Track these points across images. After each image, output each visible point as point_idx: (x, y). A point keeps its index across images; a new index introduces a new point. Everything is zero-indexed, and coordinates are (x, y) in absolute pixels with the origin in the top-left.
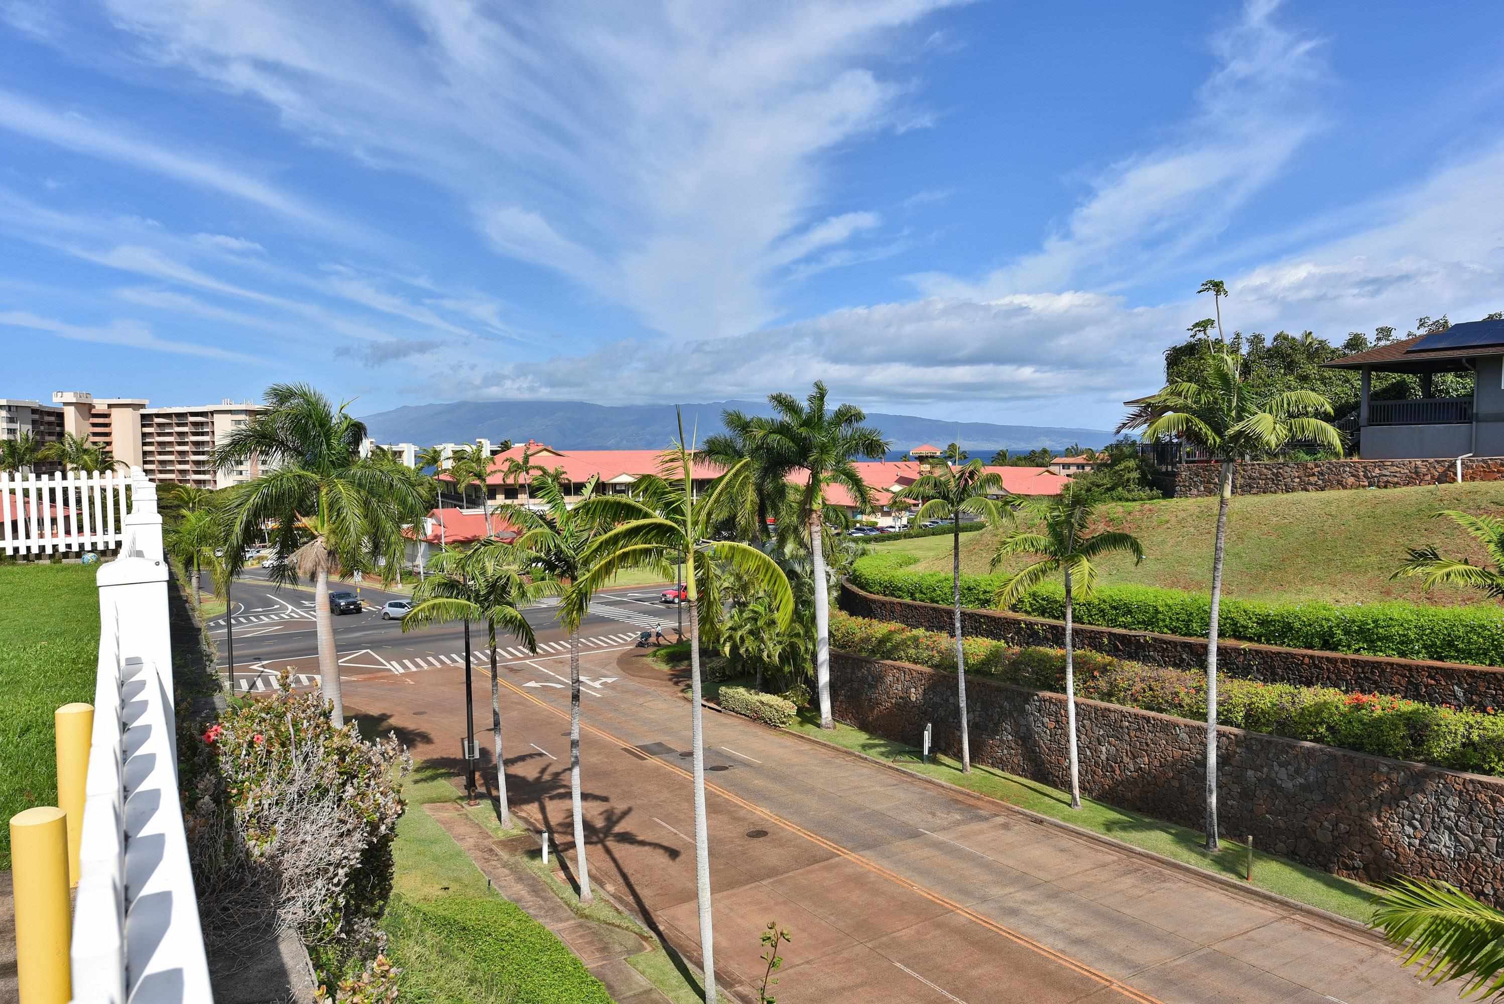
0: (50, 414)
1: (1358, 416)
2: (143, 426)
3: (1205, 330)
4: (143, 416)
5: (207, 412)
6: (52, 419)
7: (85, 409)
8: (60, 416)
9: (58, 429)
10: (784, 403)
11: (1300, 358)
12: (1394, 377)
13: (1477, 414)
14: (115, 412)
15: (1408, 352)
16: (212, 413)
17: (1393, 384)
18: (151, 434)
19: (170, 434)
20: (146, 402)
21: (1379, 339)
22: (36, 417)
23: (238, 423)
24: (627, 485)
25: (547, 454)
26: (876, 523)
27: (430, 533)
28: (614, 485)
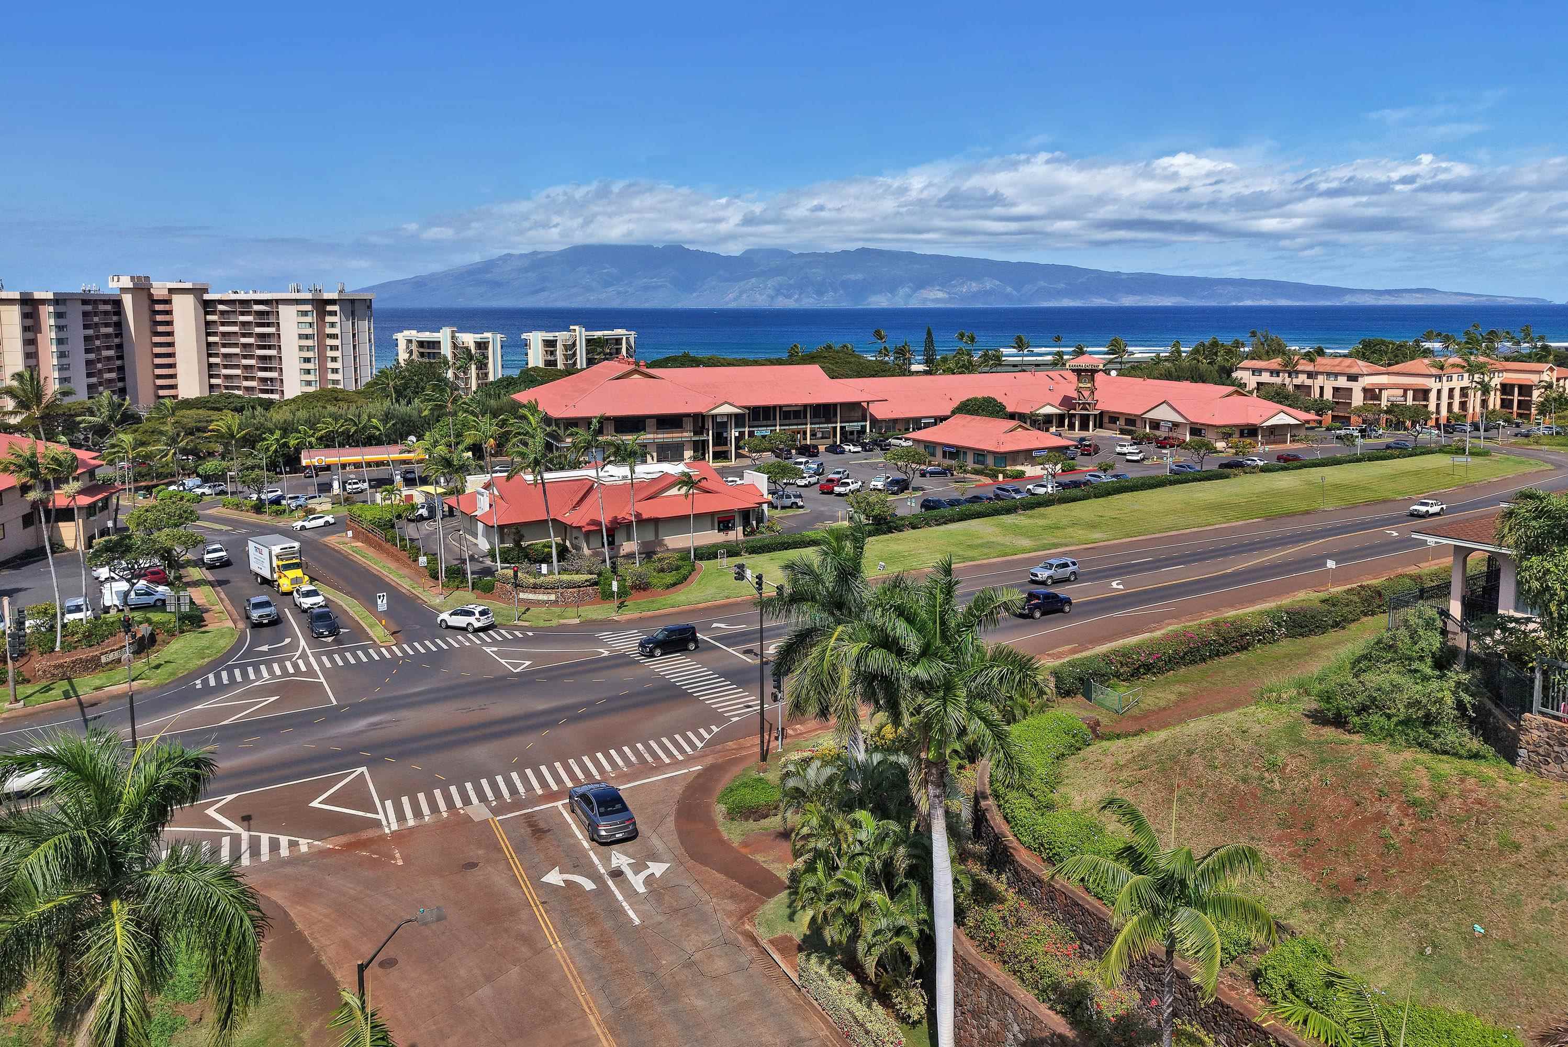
0: (105, 302)
2: (206, 313)
4: (206, 303)
5: (272, 300)
6: (108, 308)
7: (143, 295)
8: (117, 304)
9: (115, 318)
14: (176, 298)
16: (278, 302)
18: (214, 323)
19: (234, 324)
20: (208, 287)
22: (89, 308)
23: (305, 313)
24: (729, 416)
25: (636, 376)
26: (1023, 473)
27: (487, 508)
28: (714, 417)
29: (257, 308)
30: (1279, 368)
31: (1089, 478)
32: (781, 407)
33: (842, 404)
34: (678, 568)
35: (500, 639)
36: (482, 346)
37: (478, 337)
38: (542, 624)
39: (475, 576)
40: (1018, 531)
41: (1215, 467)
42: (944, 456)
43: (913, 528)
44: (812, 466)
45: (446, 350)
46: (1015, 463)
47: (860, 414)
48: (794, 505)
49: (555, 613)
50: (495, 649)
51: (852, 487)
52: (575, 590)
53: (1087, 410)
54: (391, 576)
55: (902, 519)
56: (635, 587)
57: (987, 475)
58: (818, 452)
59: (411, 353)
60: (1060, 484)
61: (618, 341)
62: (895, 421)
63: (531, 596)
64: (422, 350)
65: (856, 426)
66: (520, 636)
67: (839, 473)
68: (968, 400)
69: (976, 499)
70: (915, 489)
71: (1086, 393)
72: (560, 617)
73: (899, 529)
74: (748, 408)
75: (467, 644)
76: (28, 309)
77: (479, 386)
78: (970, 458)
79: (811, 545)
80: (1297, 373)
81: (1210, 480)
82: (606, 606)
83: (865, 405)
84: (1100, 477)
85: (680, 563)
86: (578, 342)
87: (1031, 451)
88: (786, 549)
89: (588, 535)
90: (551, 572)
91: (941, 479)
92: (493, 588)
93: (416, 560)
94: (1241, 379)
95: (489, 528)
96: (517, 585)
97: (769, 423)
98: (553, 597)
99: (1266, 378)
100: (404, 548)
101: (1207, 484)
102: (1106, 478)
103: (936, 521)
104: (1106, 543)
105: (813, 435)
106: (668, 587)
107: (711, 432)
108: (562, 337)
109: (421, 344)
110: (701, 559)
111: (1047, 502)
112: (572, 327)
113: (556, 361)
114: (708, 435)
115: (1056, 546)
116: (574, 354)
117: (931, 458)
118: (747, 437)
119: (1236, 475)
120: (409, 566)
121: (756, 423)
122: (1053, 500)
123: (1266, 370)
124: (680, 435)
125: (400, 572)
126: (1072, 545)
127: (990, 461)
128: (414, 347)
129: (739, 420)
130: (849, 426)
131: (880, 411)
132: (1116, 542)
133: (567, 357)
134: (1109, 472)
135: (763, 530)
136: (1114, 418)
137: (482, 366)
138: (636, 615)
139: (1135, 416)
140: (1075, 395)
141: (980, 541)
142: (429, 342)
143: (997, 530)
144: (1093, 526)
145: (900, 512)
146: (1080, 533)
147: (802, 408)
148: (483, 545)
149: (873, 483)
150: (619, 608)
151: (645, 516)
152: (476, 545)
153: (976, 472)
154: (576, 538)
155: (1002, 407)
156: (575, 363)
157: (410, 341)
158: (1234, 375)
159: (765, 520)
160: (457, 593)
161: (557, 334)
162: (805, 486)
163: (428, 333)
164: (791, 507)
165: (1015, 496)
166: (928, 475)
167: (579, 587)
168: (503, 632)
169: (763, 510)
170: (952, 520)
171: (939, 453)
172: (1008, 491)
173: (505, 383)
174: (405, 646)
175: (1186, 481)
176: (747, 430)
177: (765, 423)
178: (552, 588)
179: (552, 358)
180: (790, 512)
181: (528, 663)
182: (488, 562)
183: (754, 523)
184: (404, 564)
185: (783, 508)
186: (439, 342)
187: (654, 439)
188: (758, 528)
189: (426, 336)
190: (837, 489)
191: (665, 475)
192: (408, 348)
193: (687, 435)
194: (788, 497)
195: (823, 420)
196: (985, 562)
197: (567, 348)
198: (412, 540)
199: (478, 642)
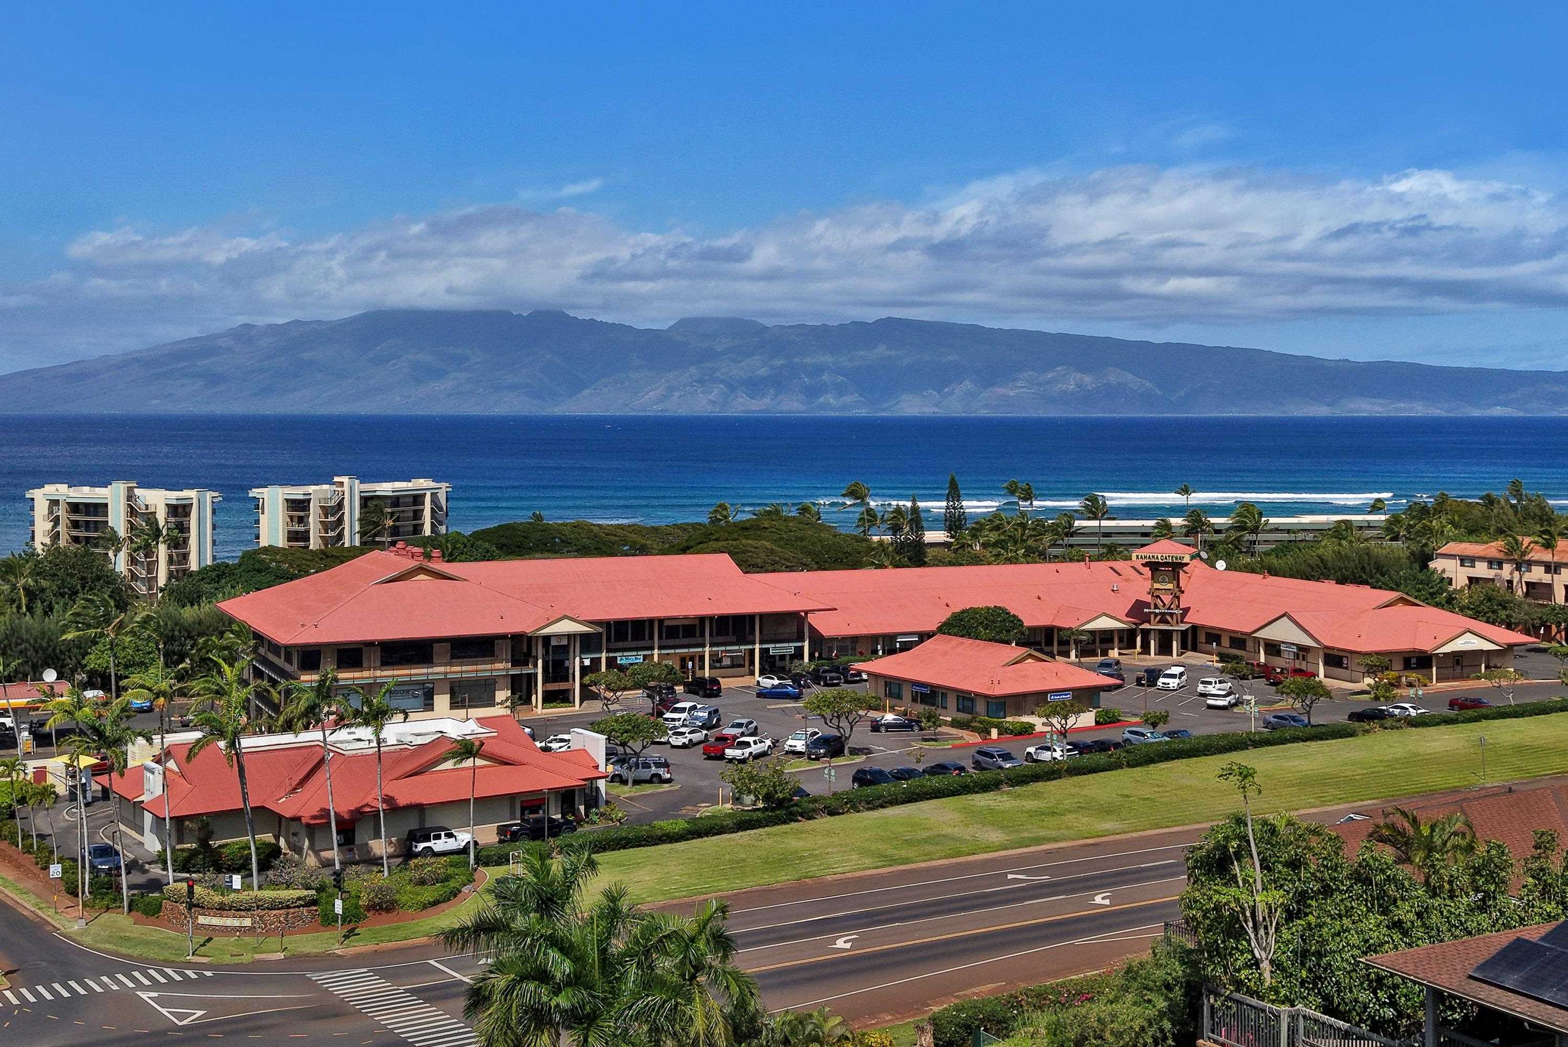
24: (570, 636)
25: (422, 577)
26: (1032, 726)
27: (159, 791)
28: (547, 639)
30: (1501, 556)
31: (1128, 735)
32: (661, 621)
33: (762, 616)
34: (447, 879)
35: (163, 980)
36: (179, 511)
37: (173, 496)
38: (227, 959)
39: (135, 892)
40: (992, 819)
41: (1341, 719)
42: (914, 700)
43: (832, 814)
44: (701, 714)
45: (117, 520)
46: (1019, 712)
47: (795, 629)
48: (656, 779)
49: (248, 944)
50: (155, 994)
51: (755, 749)
52: (282, 911)
53: (1167, 622)
54: (6, 891)
55: (815, 800)
56: (372, 907)
57: (974, 729)
58: (719, 689)
59: (56, 521)
60: (1075, 746)
61: (418, 499)
62: (855, 639)
63: (216, 921)
64: (75, 517)
65: (789, 648)
66: (194, 976)
67: (740, 725)
68: (963, 612)
69: (940, 769)
70: (854, 752)
71: (1167, 599)
72: (255, 950)
73: (809, 815)
74: (607, 624)
75: (115, 988)
77: (171, 575)
78: (952, 702)
79: (664, 842)
80: (1530, 563)
81: (1321, 739)
82: (327, 934)
83: (803, 614)
84: (1143, 735)
85: (450, 871)
86: (346, 503)
87: (1044, 694)
88: (624, 847)
89: (311, 830)
90: (247, 887)
91: (903, 735)
92: (159, 910)
93: (46, 868)
94: (1444, 571)
95: (159, 821)
96: (194, 905)
97: (641, 644)
98: (247, 922)
99: (1481, 570)
100: (28, 850)
101: (1314, 746)
102: (1152, 737)
103: (868, 803)
104: (1118, 837)
105: (716, 661)
106: (425, 907)
107: (540, 662)
108: (317, 493)
109: (75, 508)
110: (486, 864)
111: (1052, 773)
112: (336, 479)
113: (308, 532)
114: (536, 666)
115: (1038, 841)
116: (340, 521)
117: (894, 701)
118: (603, 669)
119: (1368, 731)
120: (36, 877)
121: (620, 645)
122: (1059, 771)
123: (1482, 559)
124: (488, 667)
125: (21, 886)
126: (1064, 839)
127: (980, 707)
128: (62, 512)
129: (588, 642)
130: (775, 649)
131: (827, 626)
132: (1135, 835)
133: (326, 526)
134: (1162, 728)
135: (595, 818)
136: (1214, 636)
137: (178, 543)
138: (371, 947)
139: (1242, 633)
140: (1148, 598)
141: (925, 834)
142: (87, 505)
143: (955, 816)
144: (1106, 811)
145: (813, 789)
146: (1084, 822)
147: (697, 622)
148: (152, 844)
149: (790, 742)
150: (346, 937)
151: (402, 801)
152: (142, 844)
153: (955, 724)
154: (295, 834)
155: (1015, 622)
156: (340, 536)
157: (54, 503)
158: (1432, 565)
159: (601, 803)
160: (105, 916)
161: (311, 489)
162: (684, 746)
163: (86, 489)
164: (650, 781)
165: (1003, 764)
166: (883, 729)
167: (288, 907)
168: (169, 971)
169: (598, 789)
170: (894, 802)
171: (907, 695)
172: (992, 757)
173: (214, 574)
174: (24, 991)
175: (1282, 741)
176: (604, 656)
177: (634, 644)
178: (246, 910)
179: (302, 529)
180: (648, 789)
181: (200, 1013)
182: (156, 871)
183: (582, 808)
184: (27, 872)
185: (637, 782)
186: (106, 505)
187: (446, 673)
188: (587, 815)
189: (85, 494)
190: (730, 753)
191: (442, 738)
192: (51, 512)
193: (502, 667)
194: (646, 766)
195: (734, 639)
196: (923, 865)
197: (326, 511)
198: (41, 837)
199: (131, 985)
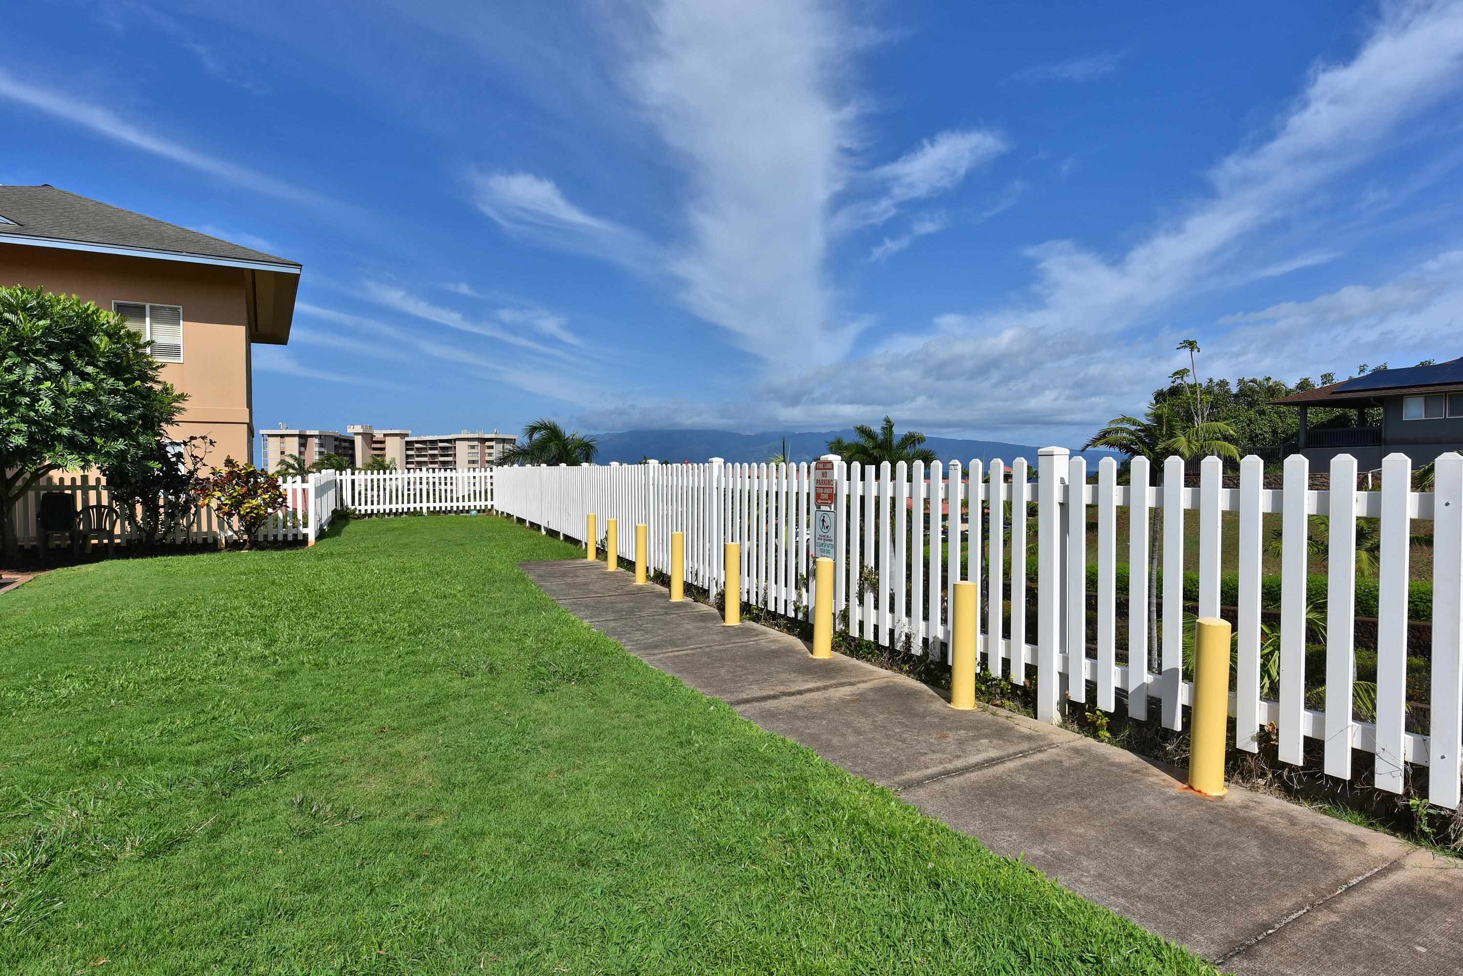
0: (345, 441)
1: (1298, 440)
2: (407, 450)
3: (1182, 377)
4: (407, 443)
5: (451, 440)
6: (347, 444)
7: (368, 437)
8: (352, 442)
9: (350, 451)
10: (864, 431)
11: (1261, 398)
12: (1338, 411)
13: (1385, 439)
14: (388, 439)
15: (1333, 393)
16: (455, 440)
17: (1337, 417)
18: (412, 456)
19: (425, 456)
20: (409, 432)
21: (1324, 383)
22: (337, 443)
23: (473, 447)
29: (441, 445)
76: (303, 441)
